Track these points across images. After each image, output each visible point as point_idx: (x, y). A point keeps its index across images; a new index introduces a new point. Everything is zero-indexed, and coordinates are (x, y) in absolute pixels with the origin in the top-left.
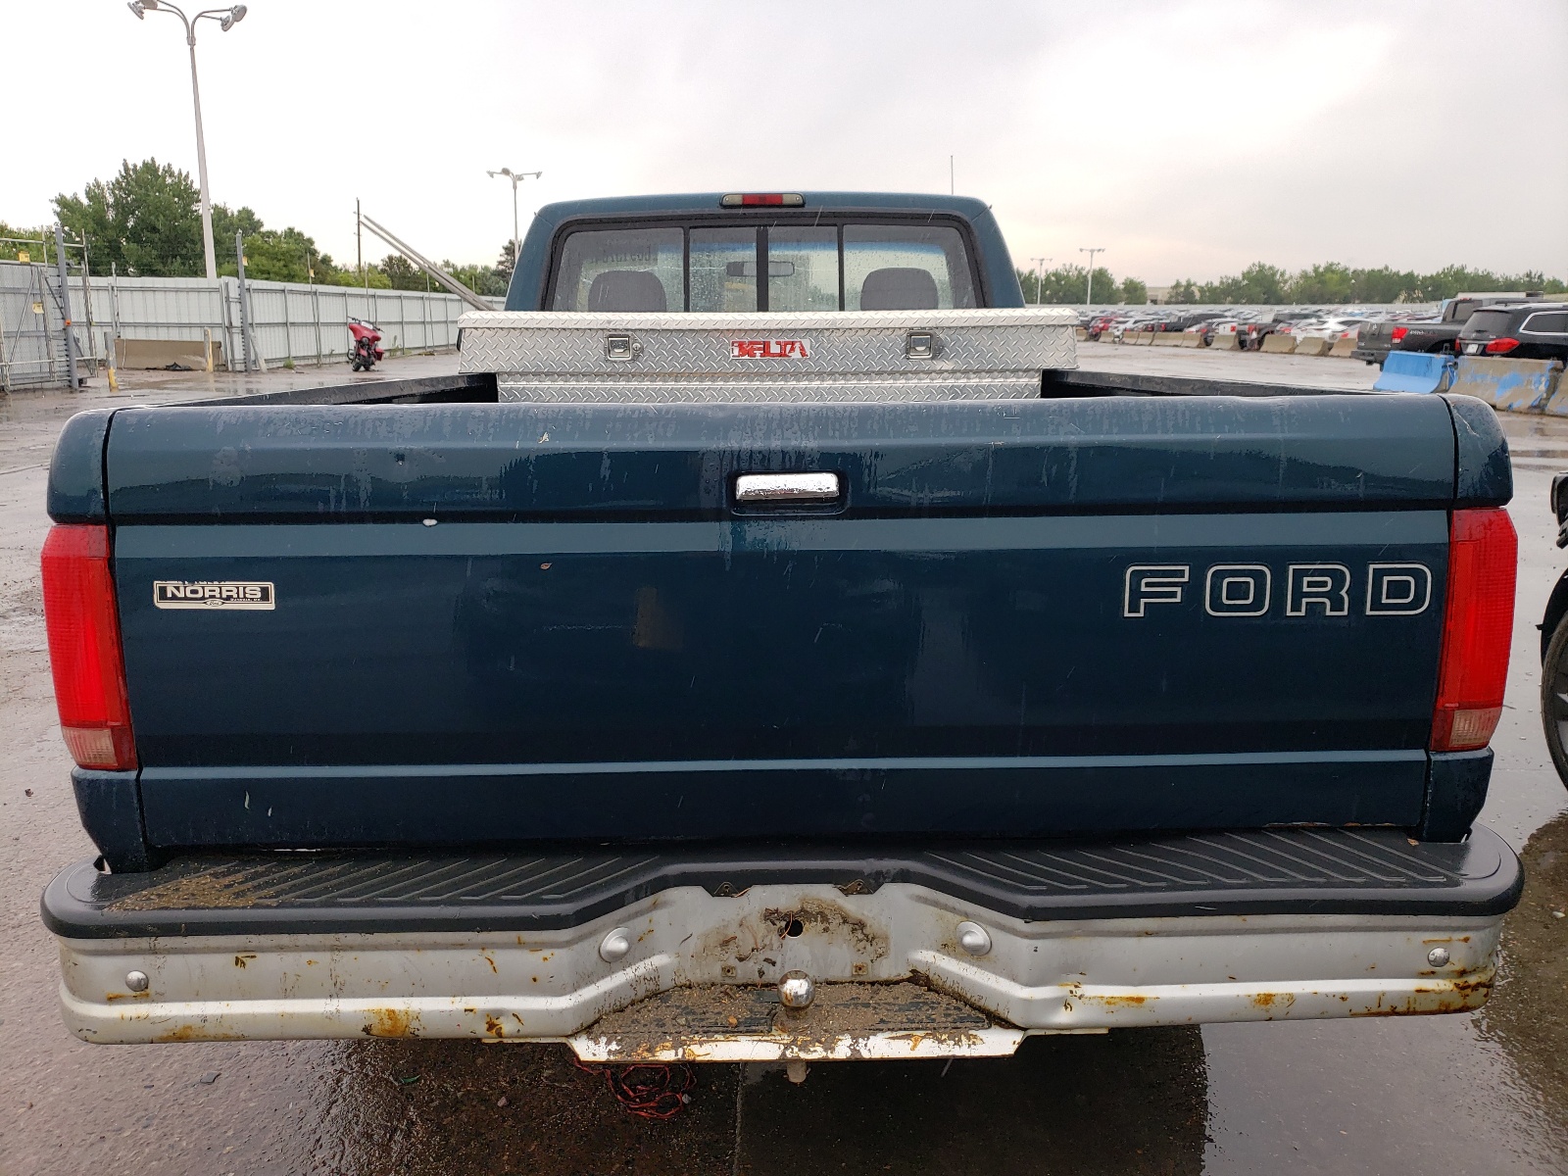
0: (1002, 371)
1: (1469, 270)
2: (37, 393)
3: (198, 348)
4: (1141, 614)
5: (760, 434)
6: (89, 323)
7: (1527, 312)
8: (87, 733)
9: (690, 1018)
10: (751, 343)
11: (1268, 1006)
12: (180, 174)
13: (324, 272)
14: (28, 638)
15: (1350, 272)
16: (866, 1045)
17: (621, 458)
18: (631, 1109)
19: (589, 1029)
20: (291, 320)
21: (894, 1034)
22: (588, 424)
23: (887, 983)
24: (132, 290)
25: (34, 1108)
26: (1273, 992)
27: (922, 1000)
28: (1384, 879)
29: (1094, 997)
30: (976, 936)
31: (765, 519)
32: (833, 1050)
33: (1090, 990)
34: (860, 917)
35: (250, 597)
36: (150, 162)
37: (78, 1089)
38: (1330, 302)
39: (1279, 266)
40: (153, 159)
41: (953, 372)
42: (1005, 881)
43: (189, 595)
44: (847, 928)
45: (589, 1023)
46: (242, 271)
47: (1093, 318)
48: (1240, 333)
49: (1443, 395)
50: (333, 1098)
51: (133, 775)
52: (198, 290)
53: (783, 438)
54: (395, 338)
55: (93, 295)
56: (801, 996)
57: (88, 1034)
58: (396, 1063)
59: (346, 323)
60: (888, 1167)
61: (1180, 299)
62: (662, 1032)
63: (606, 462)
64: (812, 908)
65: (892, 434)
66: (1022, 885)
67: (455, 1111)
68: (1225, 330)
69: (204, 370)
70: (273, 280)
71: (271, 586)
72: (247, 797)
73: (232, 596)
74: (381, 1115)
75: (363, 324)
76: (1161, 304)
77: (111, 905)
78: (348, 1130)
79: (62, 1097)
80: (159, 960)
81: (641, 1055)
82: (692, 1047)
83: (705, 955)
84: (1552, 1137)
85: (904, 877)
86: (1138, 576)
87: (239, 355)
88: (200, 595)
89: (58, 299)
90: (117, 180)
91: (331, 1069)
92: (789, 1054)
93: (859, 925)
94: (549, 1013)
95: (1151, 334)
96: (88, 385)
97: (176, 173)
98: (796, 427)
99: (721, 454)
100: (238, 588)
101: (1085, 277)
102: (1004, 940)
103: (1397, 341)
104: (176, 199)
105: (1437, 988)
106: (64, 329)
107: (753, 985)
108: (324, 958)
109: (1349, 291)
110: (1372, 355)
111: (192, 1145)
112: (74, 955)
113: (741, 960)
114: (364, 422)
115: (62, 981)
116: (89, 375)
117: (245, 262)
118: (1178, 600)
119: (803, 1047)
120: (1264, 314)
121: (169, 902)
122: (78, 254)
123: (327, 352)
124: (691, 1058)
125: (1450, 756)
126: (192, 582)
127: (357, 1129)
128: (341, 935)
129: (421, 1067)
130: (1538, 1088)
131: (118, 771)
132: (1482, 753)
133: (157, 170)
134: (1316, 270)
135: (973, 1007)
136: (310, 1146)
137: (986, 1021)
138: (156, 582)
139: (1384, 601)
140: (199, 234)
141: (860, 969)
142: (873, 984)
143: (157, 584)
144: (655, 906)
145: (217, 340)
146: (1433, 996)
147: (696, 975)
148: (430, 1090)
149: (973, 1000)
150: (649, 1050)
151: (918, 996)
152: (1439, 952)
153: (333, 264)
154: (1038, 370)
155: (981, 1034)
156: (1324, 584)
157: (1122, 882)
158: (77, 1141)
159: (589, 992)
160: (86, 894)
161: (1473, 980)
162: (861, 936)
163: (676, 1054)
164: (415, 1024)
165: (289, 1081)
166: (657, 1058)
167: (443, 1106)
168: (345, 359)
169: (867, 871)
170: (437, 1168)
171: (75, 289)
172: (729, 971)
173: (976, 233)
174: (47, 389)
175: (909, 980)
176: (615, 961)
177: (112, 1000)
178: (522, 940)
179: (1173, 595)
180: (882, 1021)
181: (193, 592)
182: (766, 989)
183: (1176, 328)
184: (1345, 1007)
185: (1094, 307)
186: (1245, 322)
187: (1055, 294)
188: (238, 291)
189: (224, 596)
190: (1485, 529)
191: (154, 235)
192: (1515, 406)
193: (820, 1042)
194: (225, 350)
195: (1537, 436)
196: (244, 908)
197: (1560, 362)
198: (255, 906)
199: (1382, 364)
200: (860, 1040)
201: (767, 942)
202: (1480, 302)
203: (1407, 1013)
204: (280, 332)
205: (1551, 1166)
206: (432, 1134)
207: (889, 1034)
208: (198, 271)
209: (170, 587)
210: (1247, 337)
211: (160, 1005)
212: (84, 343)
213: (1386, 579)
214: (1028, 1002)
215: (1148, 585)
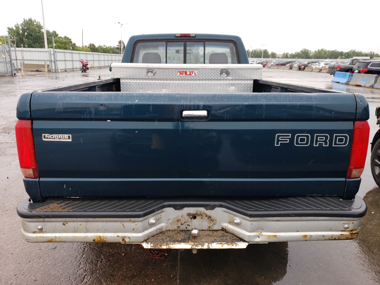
0: (244, 80)
1: (356, 51)
2: (4, 77)
3: (43, 66)
4: (279, 145)
5: (189, 101)
6: (17, 60)
7: (370, 62)
8: (27, 170)
9: (170, 238)
10: (182, 72)
11: (306, 238)
12: (38, 22)
13: (74, 48)
14: (5, 139)
15: (327, 51)
16: (211, 245)
17: (155, 106)
18: (154, 257)
19: (146, 241)
20: (66, 59)
21: (218, 243)
22: (147, 98)
23: (216, 231)
24: (26, 51)
25: (13, 254)
26: (307, 234)
27: (224, 235)
28: (334, 208)
29: (265, 235)
30: (237, 220)
31: (189, 121)
32: (203, 246)
33: (264, 233)
34: (210, 215)
35: (66, 138)
36: (30, 18)
37: (23, 250)
38: (322, 58)
39: (309, 49)
40: (31, 18)
41: (232, 80)
42: (245, 208)
43: (51, 137)
44: (207, 218)
45: (146, 239)
46: (54, 47)
47: (263, 62)
48: (299, 66)
49: (354, 93)
50: (83, 253)
51: (38, 180)
52: (43, 52)
53: (194, 102)
54: (92, 64)
55: (17, 52)
56: (196, 234)
57: (28, 240)
58: (98, 245)
59: (80, 61)
60: (214, 271)
61: (285, 57)
62: (163, 241)
63: (151, 107)
64: (199, 213)
65: (220, 101)
66: (249, 209)
67: (112, 256)
68: (296, 65)
69: (45, 72)
70: (61, 49)
71: (71, 136)
72: (65, 185)
73: (61, 138)
74: (95, 257)
75: (84, 61)
76: (280, 58)
77: (33, 211)
78: (87, 261)
79: (20, 252)
80: (45, 223)
81: (158, 247)
82: (170, 245)
83: (173, 223)
84: (369, 266)
85: (221, 206)
86: (279, 136)
87: (54, 68)
88: (53, 137)
89: (9, 53)
90: (22, 23)
91: (82, 246)
92: (193, 247)
93: (210, 217)
94: (137, 237)
95: (277, 66)
96: (16, 75)
97: (37, 22)
98: (197, 99)
99: (179, 106)
100: (63, 136)
101: (262, 51)
102: (244, 222)
103: (338, 69)
104: (37, 28)
105: (345, 234)
106: (10, 61)
107: (184, 231)
108: (84, 224)
109: (326, 56)
110: (332, 72)
111: (51, 264)
112: (25, 222)
113: (182, 225)
114: (93, 96)
115: (22, 227)
116: (17, 72)
117: (55, 45)
118: (288, 142)
119: (197, 246)
120: (305, 61)
121: (47, 210)
122: (13, 42)
123: (75, 68)
124: (170, 248)
125: (351, 180)
126: (51, 134)
127: (89, 260)
128: (88, 219)
129: (104, 246)
130: (366, 254)
131: (34, 178)
132: (358, 179)
133: (32, 21)
134: (319, 50)
135: (236, 237)
136: (78, 264)
137: (239, 240)
138: (43, 134)
139: (337, 143)
140: (43, 37)
141: (210, 227)
142: (213, 231)
143: (43, 135)
144: (162, 212)
145: (48, 64)
146: (344, 236)
147: (171, 228)
148: (106, 251)
149: (236, 235)
150: (160, 246)
151: (223, 234)
152: (346, 226)
153: (76, 45)
154: (253, 79)
155: (238, 243)
156: (323, 139)
157: (272, 208)
158: (24, 262)
159: (146, 232)
160: (27, 207)
161: (354, 232)
162: (210, 220)
163: (167, 247)
164: (105, 239)
165: (73, 249)
166: (162, 248)
167: (109, 255)
168: (80, 69)
169: (212, 204)
170: (108, 270)
171: (13, 51)
172: (179, 227)
173: (238, 44)
174: (6, 76)
175: (221, 230)
176: (152, 225)
177: (34, 232)
178: (131, 220)
179: (287, 141)
180: (215, 240)
181: (52, 137)
182: (187, 231)
183: (284, 65)
184: (324, 238)
185: (264, 59)
186: (300, 63)
187: (254, 55)
188: (53, 52)
189: (59, 138)
190: (362, 126)
191: (31, 37)
192: (366, 86)
193: (200, 244)
194: (50, 66)
195: (371, 94)
196: (65, 212)
197: (378, 75)
198: (68, 211)
199: (334, 75)
200: (210, 244)
201: (188, 220)
202: (359, 60)
203: (338, 239)
204: (64, 62)
205: (369, 273)
206: (107, 262)
207: (216, 243)
208: (43, 46)
209: (46, 135)
210: (301, 67)
211: (45, 234)
212: (15, 64)
213: (338, 138)
214: (249, 236)
215: (281, 138)
